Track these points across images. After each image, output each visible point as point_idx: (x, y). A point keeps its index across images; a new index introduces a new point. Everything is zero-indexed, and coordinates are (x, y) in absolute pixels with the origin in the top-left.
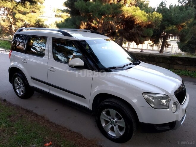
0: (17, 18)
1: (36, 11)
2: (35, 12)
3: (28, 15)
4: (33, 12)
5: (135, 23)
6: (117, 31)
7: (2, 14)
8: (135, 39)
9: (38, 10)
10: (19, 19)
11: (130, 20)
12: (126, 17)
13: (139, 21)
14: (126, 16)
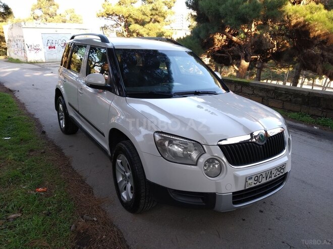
0: (132, 31)
1: (159, 19)
2: (158, 22)
3: (147, 26)
4: (156, 21)
5: (312, 35)
6: (274, 49)
7: (115, 26)
8: (314, 67)
9: (163, 18)
10: (134, 32)
11: (303, 29)
12: (292, 24)
13: (319, 31)
14: (294, 22)
